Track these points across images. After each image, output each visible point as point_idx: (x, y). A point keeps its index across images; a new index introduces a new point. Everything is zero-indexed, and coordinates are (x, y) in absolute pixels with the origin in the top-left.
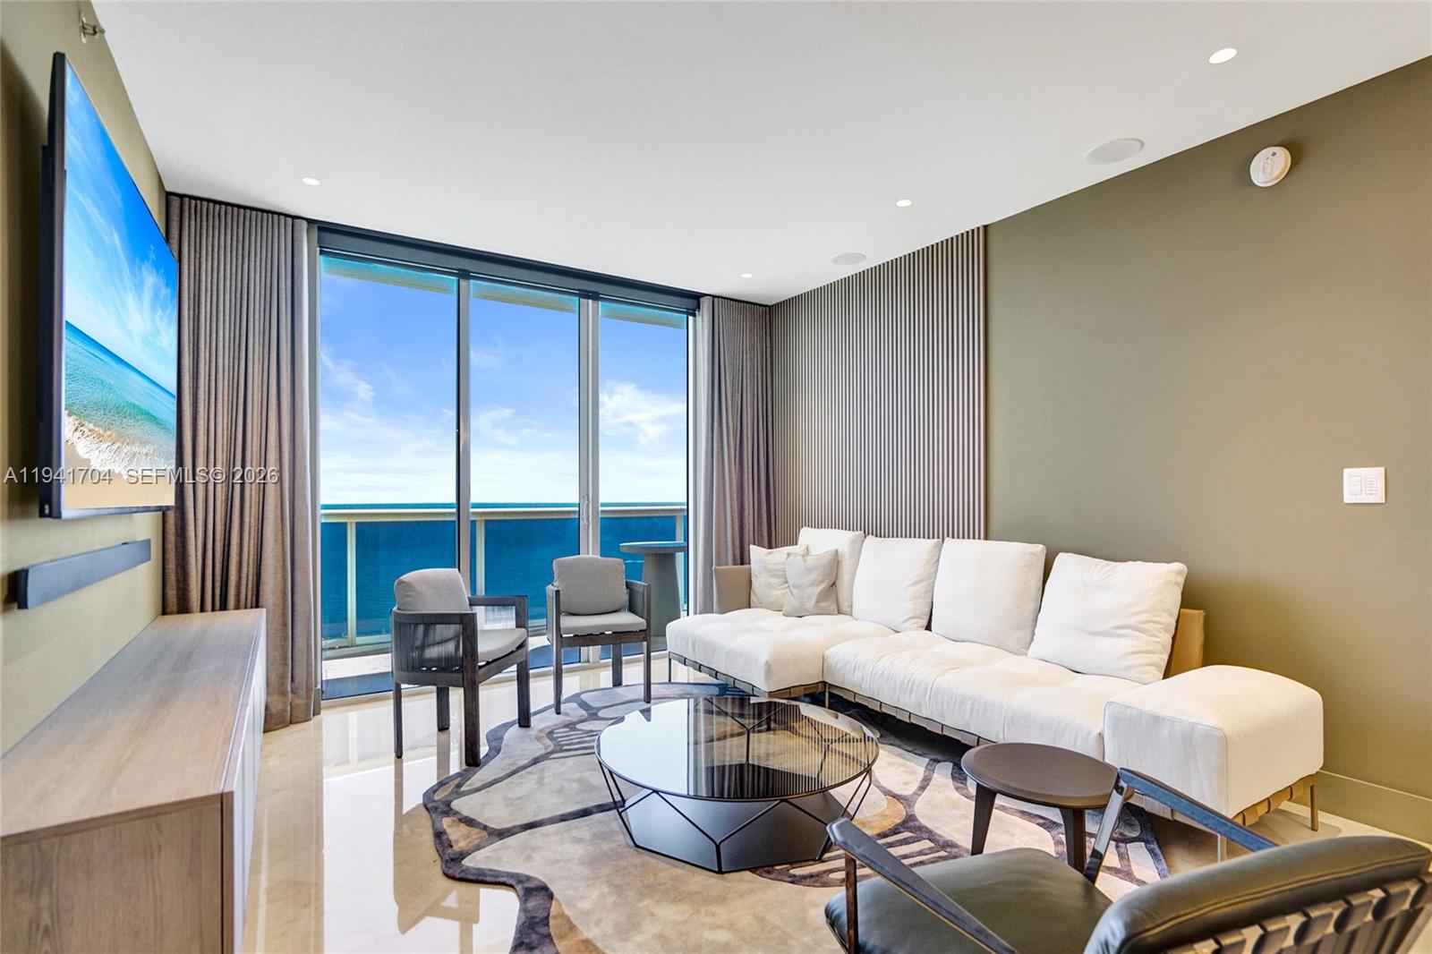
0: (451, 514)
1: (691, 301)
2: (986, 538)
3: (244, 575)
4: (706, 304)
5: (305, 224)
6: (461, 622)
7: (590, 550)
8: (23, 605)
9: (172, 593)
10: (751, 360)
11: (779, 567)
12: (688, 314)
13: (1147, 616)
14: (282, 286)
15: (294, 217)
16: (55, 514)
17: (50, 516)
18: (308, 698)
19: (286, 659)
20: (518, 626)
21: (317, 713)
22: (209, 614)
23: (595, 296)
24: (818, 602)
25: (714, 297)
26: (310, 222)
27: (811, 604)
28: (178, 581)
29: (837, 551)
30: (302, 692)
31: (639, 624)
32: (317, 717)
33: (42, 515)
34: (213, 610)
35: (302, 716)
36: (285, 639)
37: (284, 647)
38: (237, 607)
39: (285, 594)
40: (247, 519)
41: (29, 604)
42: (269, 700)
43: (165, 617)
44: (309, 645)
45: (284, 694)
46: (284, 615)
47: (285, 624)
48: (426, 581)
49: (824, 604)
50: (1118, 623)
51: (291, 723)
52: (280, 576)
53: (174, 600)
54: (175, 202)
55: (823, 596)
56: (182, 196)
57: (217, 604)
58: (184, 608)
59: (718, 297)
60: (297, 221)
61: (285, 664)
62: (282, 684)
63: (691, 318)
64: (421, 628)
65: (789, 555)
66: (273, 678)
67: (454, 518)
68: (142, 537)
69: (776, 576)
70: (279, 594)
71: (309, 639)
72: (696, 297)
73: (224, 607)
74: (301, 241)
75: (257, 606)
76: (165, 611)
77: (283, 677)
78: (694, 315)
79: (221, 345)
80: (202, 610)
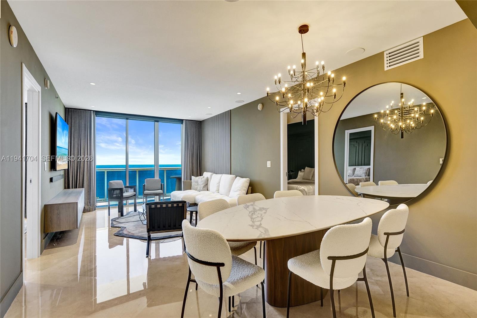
0: (125, 169)
1: (181, 121)
2: (231, 174)
3: (80, 182)
4: (184, 122)
5: (92, 111)
6: (120, 190)
7: (157, 177)
8: (52, 182)
9: (66, 185)
10: (196, 134)
11: (197, 181)
12: (181, 124)
13: (241, 188)
14: (88, 124)
15: (90, 110)
16: (56, 170)
17: (55, 171)
18: (93, 207)
19: (88, 198)
20: (134, 192)
21: (95, 210)
22: (73, 189)
23: (158, 121)
24: (203, 188)
25: (186, 120)
26: (93, 111)
27: (202, 189)
28: (67, 183)
29: (208, 177)
30: (92, 206)
31: (161, 192)
32: (95, 211)
33: (54, 170)
34: (74, 188)
35: (92, 210)
36: (89, 195)
37: (88, 196)
38: (79, 188)
39: (88, 186)
40: (81, 171)
41: (53, 181)
42: (85, 206)
43: (65, 189)
44: (93, 196)
45: (88, 205)
46: (88, 190)
47: (88, 192)
48: (115, 182)
49: (204, 189)
50: (237, 189)
51: (89, 211)
52: (87, 182)
53: (67, 186)
54: (67, 109)
55: (204, 187)
56: (68, 108)
57: (75, 187)
58: (69, 188)
59: (187, 120)
60: (91, 111)
61: (88, 200)
62: (88, 204)
63: (182, 125)
64: (113, 191)
65: (199, 178)
66: (86, 202)
67: (125, 170)
68: (62, 174)
69: (196, 183)
70: (87, 186)
71: (93, 195)
72: (182, 120)
73: (76, 188)
74: (92, 115)
75: (83, 188)
76: (65, 188)
77: (88, 202)
78: (182, 124)
79: (76, 137)
80: (72, 188)
